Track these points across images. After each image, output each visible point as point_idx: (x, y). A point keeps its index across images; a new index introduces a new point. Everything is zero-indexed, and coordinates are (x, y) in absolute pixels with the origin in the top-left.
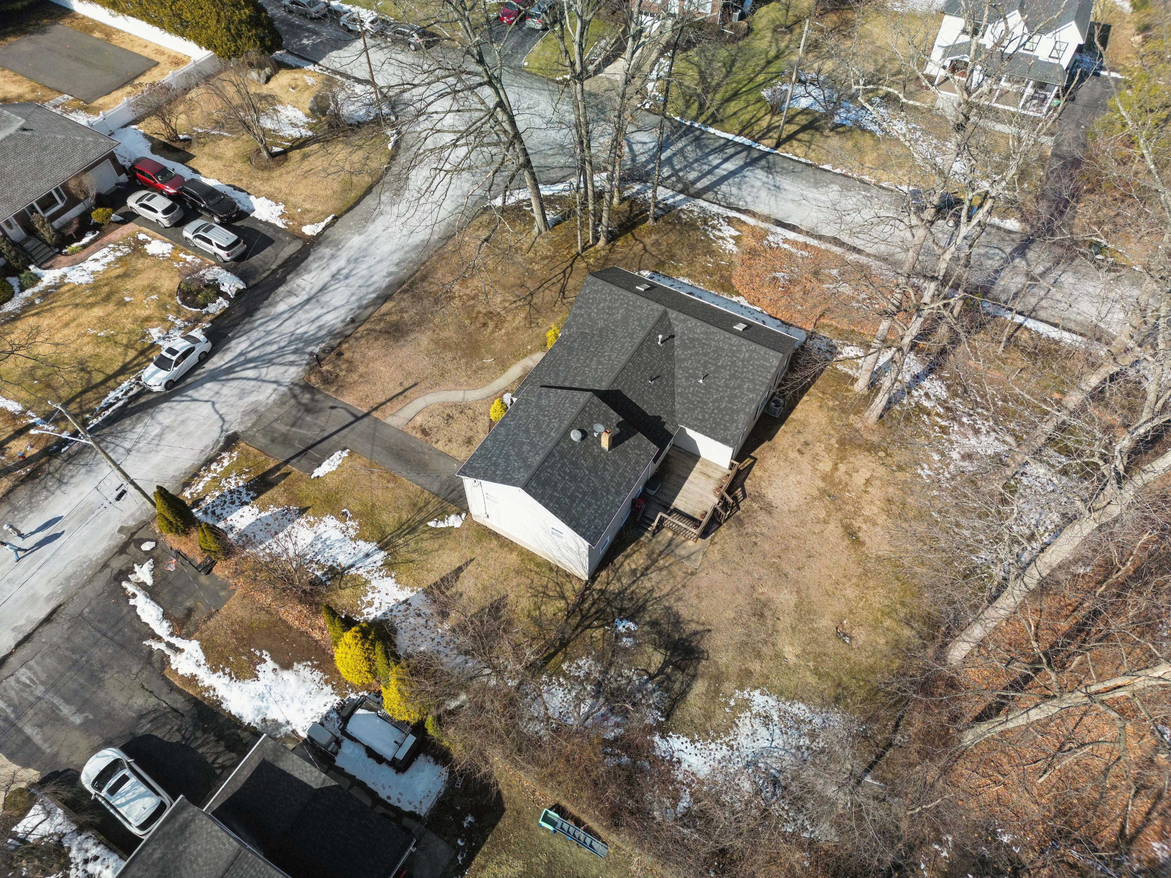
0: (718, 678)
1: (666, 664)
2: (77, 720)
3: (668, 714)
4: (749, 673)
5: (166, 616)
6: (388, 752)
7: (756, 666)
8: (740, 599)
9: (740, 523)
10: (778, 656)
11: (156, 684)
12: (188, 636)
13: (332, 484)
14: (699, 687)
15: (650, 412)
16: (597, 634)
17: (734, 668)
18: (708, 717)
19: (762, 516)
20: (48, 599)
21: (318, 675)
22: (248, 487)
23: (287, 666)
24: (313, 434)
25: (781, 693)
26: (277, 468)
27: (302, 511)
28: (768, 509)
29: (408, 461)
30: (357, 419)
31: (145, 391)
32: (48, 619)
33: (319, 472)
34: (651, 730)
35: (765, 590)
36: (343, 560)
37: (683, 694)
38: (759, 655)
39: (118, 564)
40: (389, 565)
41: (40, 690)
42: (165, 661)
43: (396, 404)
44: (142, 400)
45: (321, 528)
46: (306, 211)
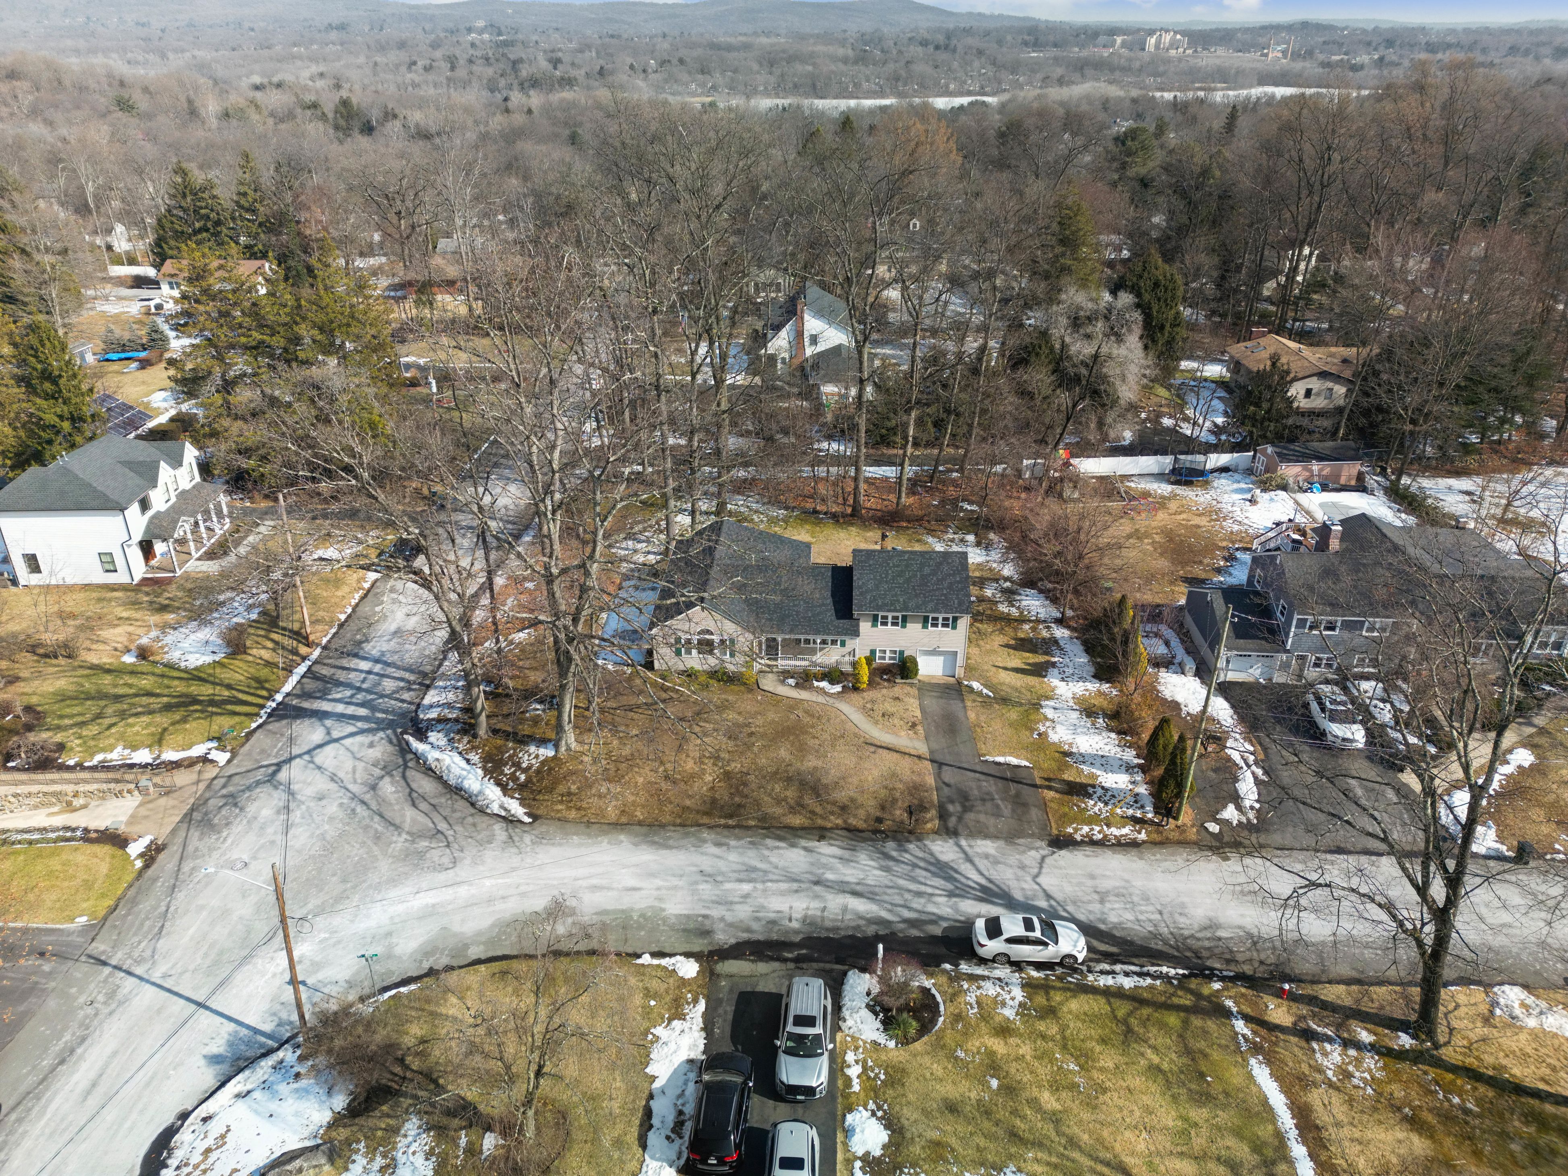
5: (1237, 781)
12: (1229, 760)
13: (1023, 752)
22: (1088, 796)
26: (1050, 789)
27: (1066, 754)
30: (941, 764)
33: (1021, 761)
36: (1074, 716)
42: (1260, 761)
43: (901, 747)
45: (1067, 738)
46: (648, 994)
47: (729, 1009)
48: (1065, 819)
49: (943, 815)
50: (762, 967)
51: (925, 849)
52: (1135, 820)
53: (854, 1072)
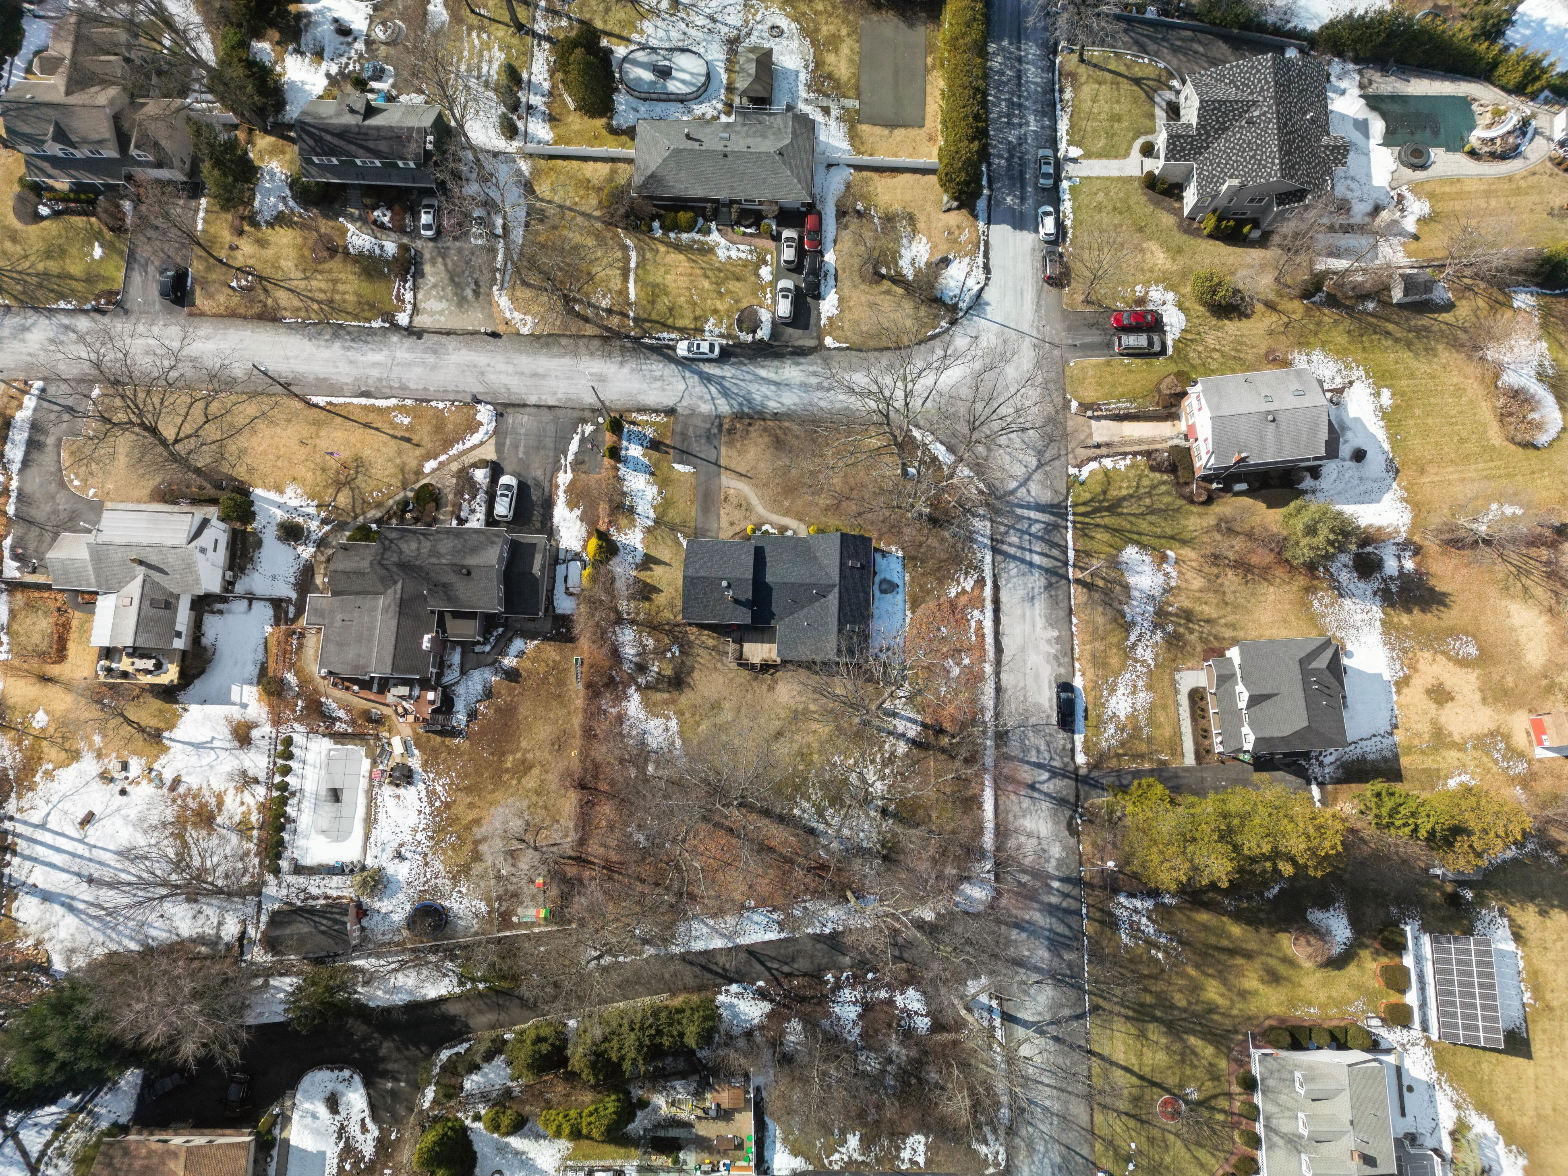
0: (673, 702)
1: (669, 677)
2: (521, 455)
3: (647, 687)
4: (683, 714)
5: (576, 454)
6: (570, 583)
7: (687, 715)
8: (716, 695)
9: (755, 679)
10: (698, 724)
11: (549, 474)
12: (573, 470)
13: (674, 476)
14: (666, 696)
15: (774, 608)
16: (667, 641)
17: (682, 707)
18: (654, 704)
19: (765, 688)
20: (559, 400)
21: (585, 535)
22: (651, 441)
23: (582, 520)
24: (695, 448)
25: (681, 733)
26: (668, 446)
27: (652, 474)
28: (771, 689)
29: (705, 502)
30: (716, 464)
31: (673, 348)
32: (550, 407)
33: (676, 466)
34: (636, 683)
35: (727, 705)
36: (639, 509)
37: (659, 690)
38: (693, 715)
39: (588, 414)
40: (649, 530)
41: (523, 431)
42: (558, 470)
43: (733, 475)
44: (670, 352)
45: (649, 487)
46: (842, 328)
47: (812, 321)
48: (665, 425)
49: (721, 426)
50: (800, 343)
51: (731, 406)
52: (634, 423)
53: (769, 296)
